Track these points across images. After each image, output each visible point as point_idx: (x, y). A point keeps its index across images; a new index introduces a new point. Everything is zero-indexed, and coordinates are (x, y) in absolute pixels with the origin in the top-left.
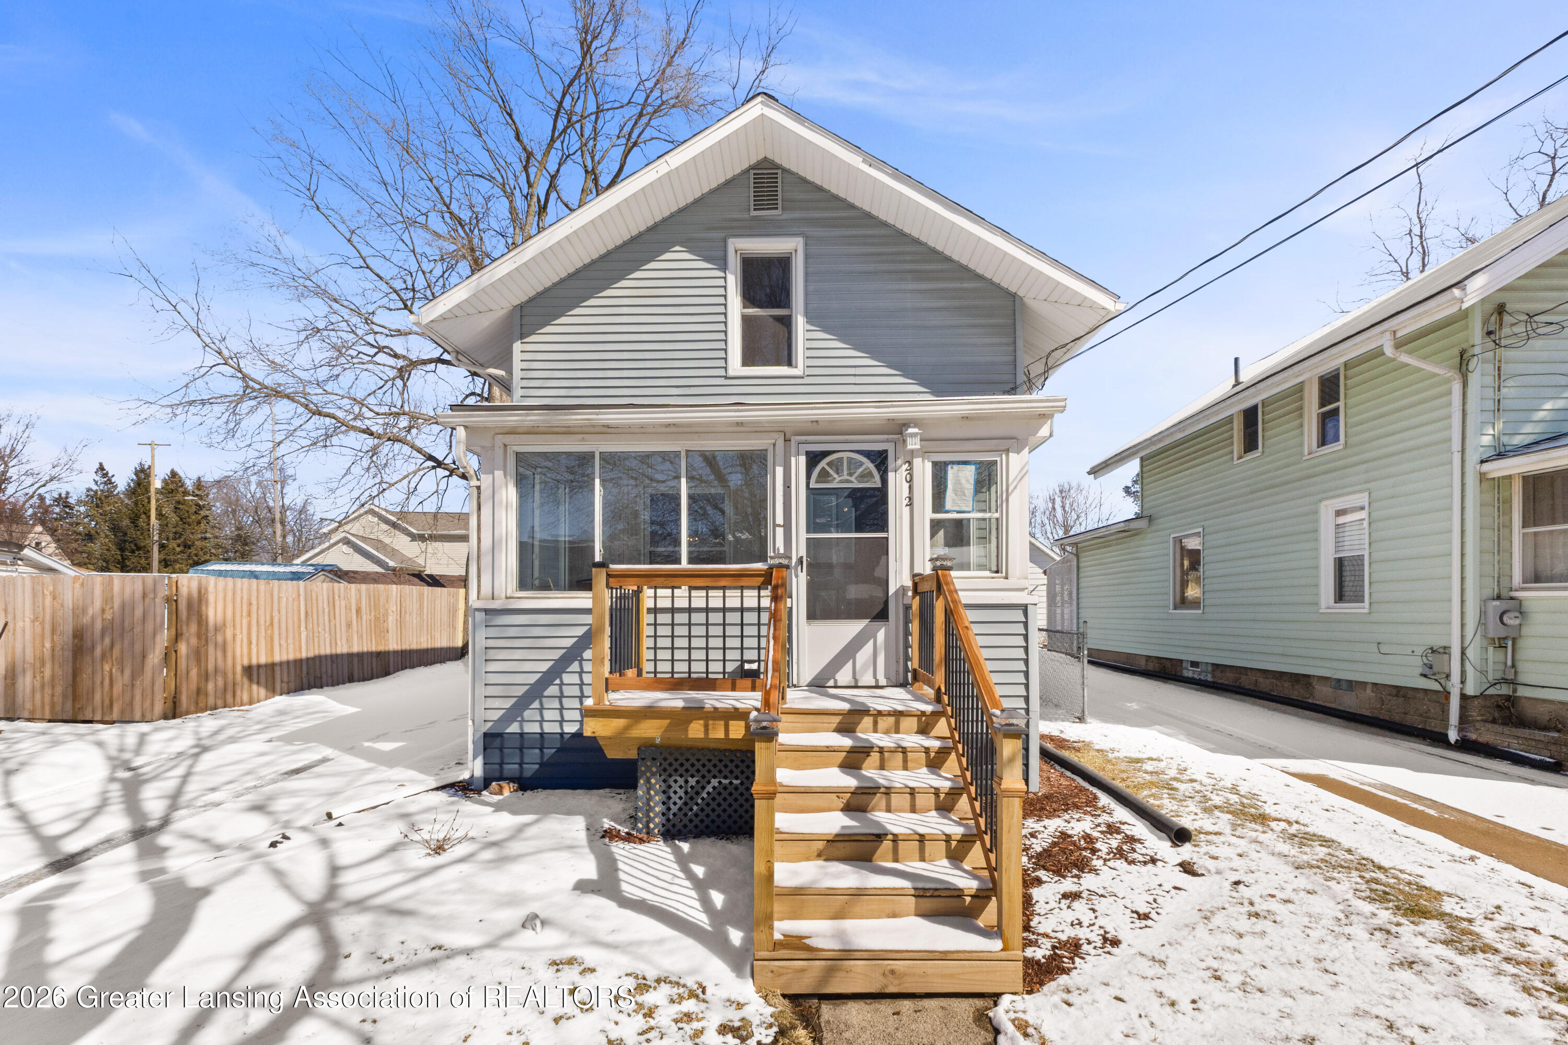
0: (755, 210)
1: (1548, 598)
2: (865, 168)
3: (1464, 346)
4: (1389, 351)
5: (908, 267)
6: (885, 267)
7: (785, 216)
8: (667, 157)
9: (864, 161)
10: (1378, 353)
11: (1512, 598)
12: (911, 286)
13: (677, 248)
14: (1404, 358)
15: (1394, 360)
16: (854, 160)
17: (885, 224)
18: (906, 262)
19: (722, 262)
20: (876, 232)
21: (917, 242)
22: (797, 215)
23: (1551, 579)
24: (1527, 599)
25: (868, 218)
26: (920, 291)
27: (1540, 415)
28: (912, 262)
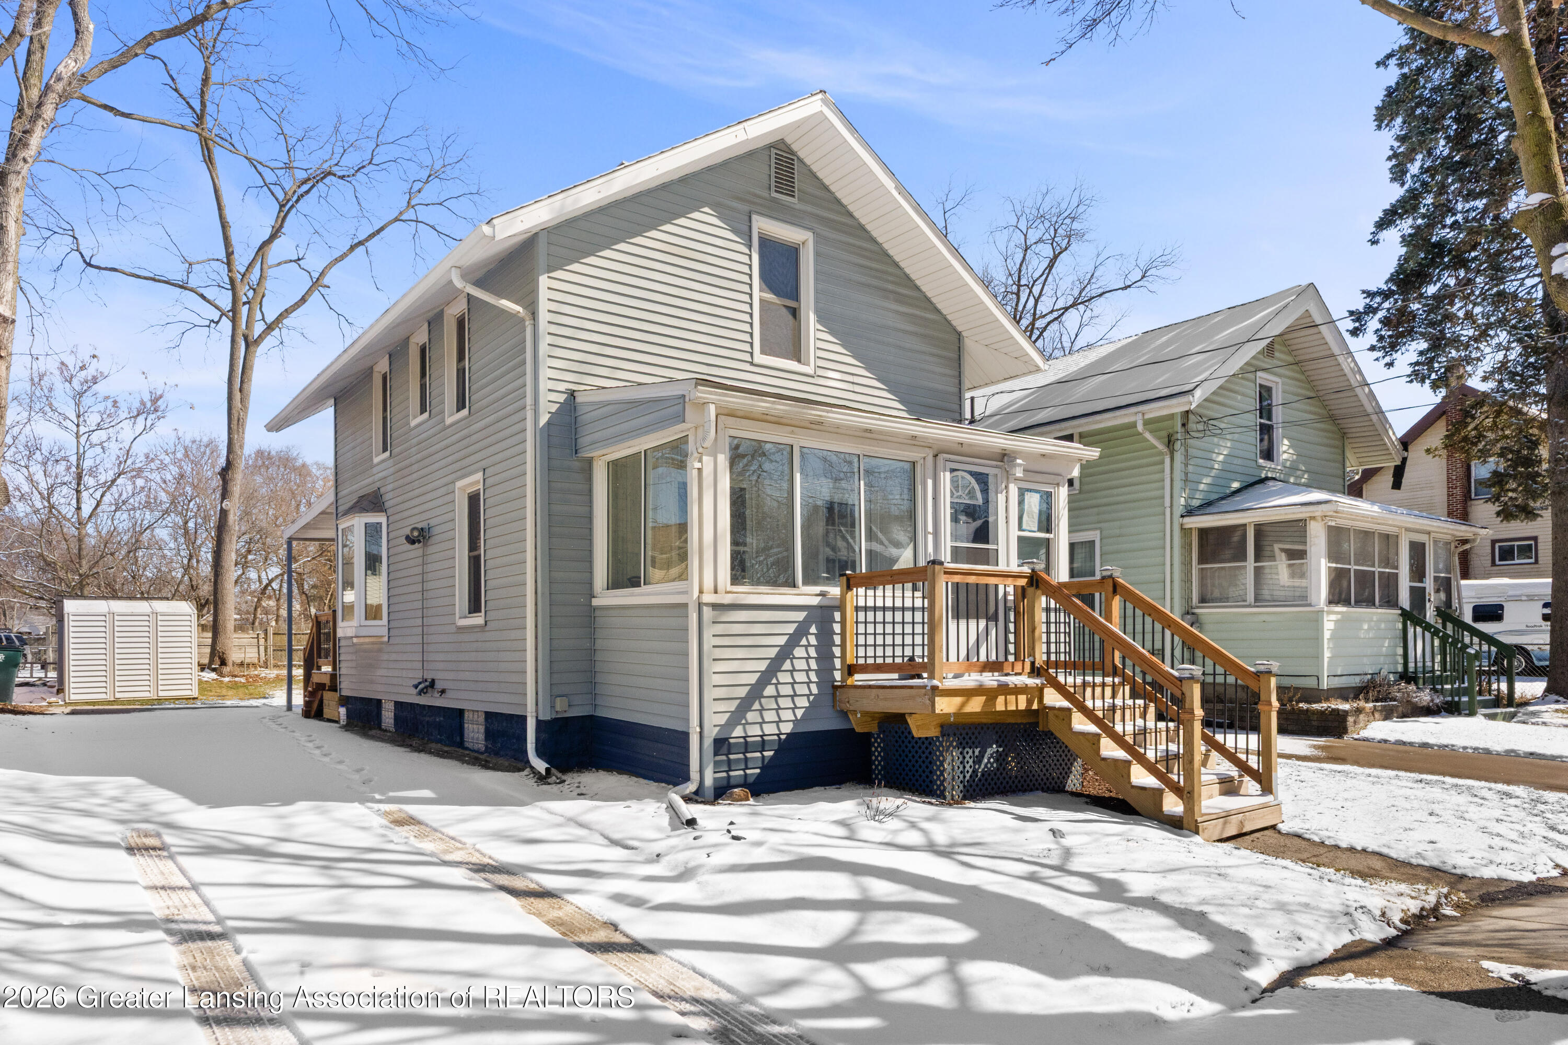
0: (776, 191)
1: (1218, 613)
2: (895, 193)
3: (1171, 431)
4: (1140, 427)
5: (890, 287)
6: (875, 282)
7: (798, 206)
8: (744, 124)
9: (896, 188)
10: (1133, 425)
11: (1193, 614)
12: (894, 306)
13: (706, 209)
14: (1148, 435)
15: (1141, 434)
16: (890, 185)
17: (874, 241)
18: (888, 281)
19: (747, 238)
20: (865, 245)
21: (896, 265)
22: (809, 208)
23: (1213, 601)
24: (1202, 614)
25: (861, 230)
26: (897, 312)
27: (1202, 487)
28: (892, 282)
